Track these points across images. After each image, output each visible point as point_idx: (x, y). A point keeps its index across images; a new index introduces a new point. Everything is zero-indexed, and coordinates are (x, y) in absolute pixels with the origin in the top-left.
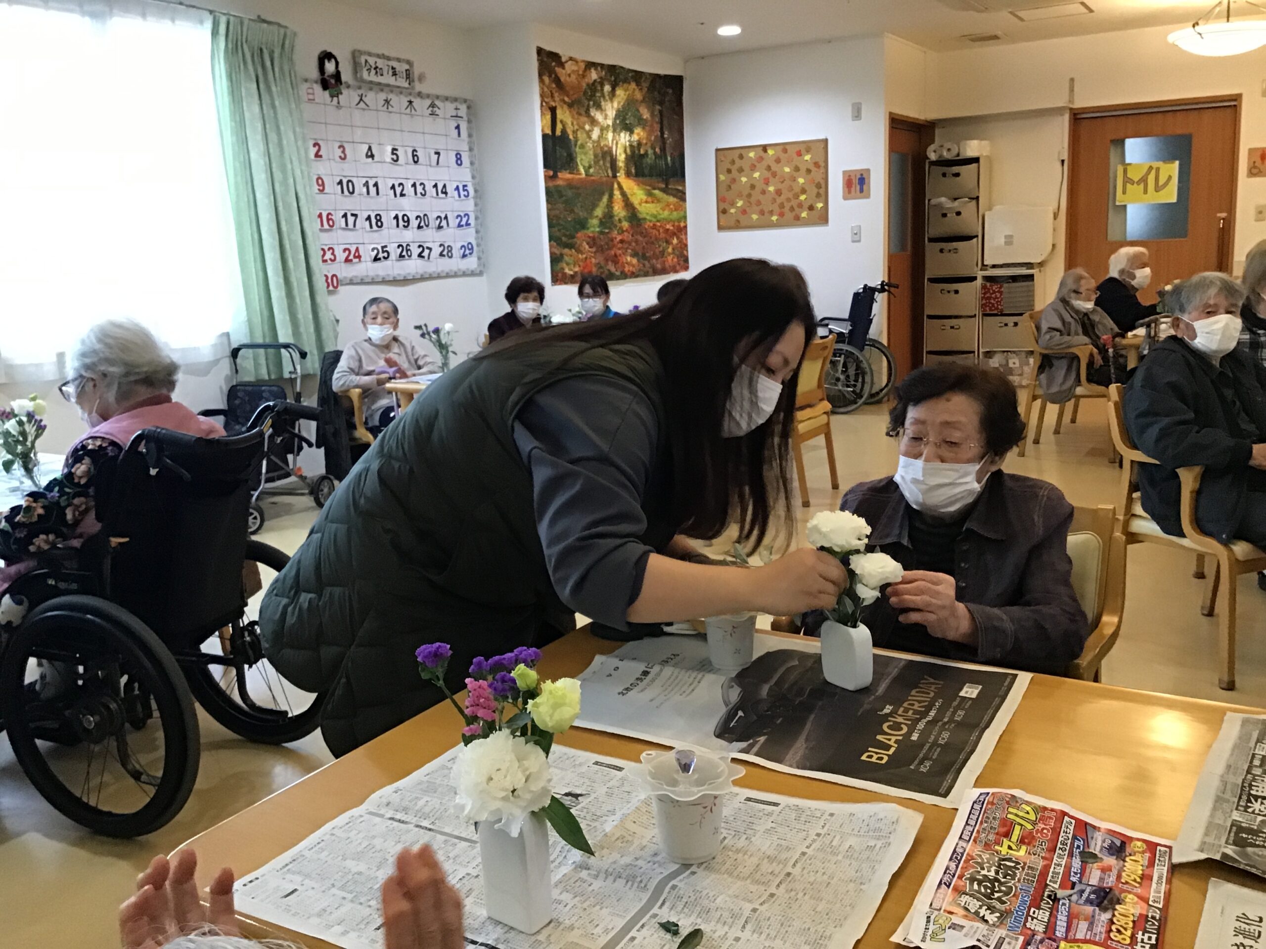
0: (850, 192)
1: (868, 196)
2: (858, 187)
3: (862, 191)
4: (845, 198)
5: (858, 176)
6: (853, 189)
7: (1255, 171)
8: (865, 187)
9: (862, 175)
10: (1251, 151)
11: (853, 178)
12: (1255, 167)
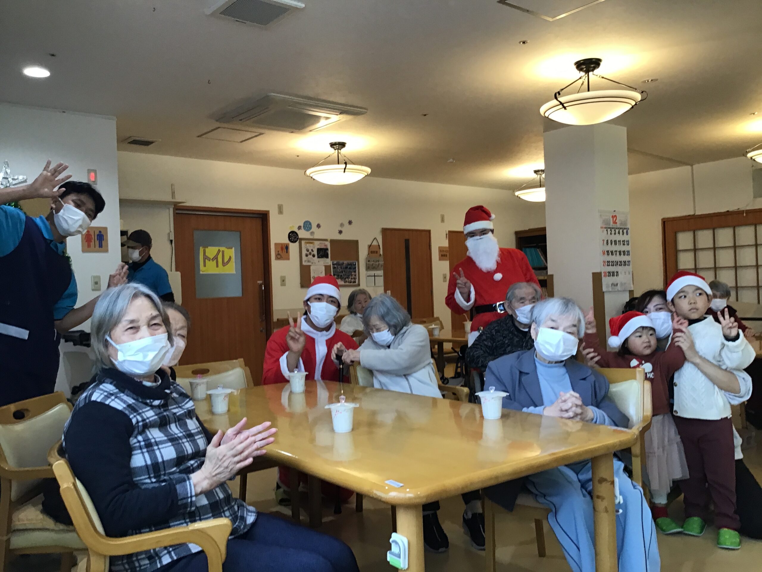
0: (89, 246)
1: (107, 251)
2: (97, 243)
3: (101, 246)
4: (84, 251)
5: (97, 233)
6: (92, 244)
7: (279, 257)
8: (104, 243)
9: (100, 232)
10: (276, 244)
11: (92, 234)
12: (279, 254)
